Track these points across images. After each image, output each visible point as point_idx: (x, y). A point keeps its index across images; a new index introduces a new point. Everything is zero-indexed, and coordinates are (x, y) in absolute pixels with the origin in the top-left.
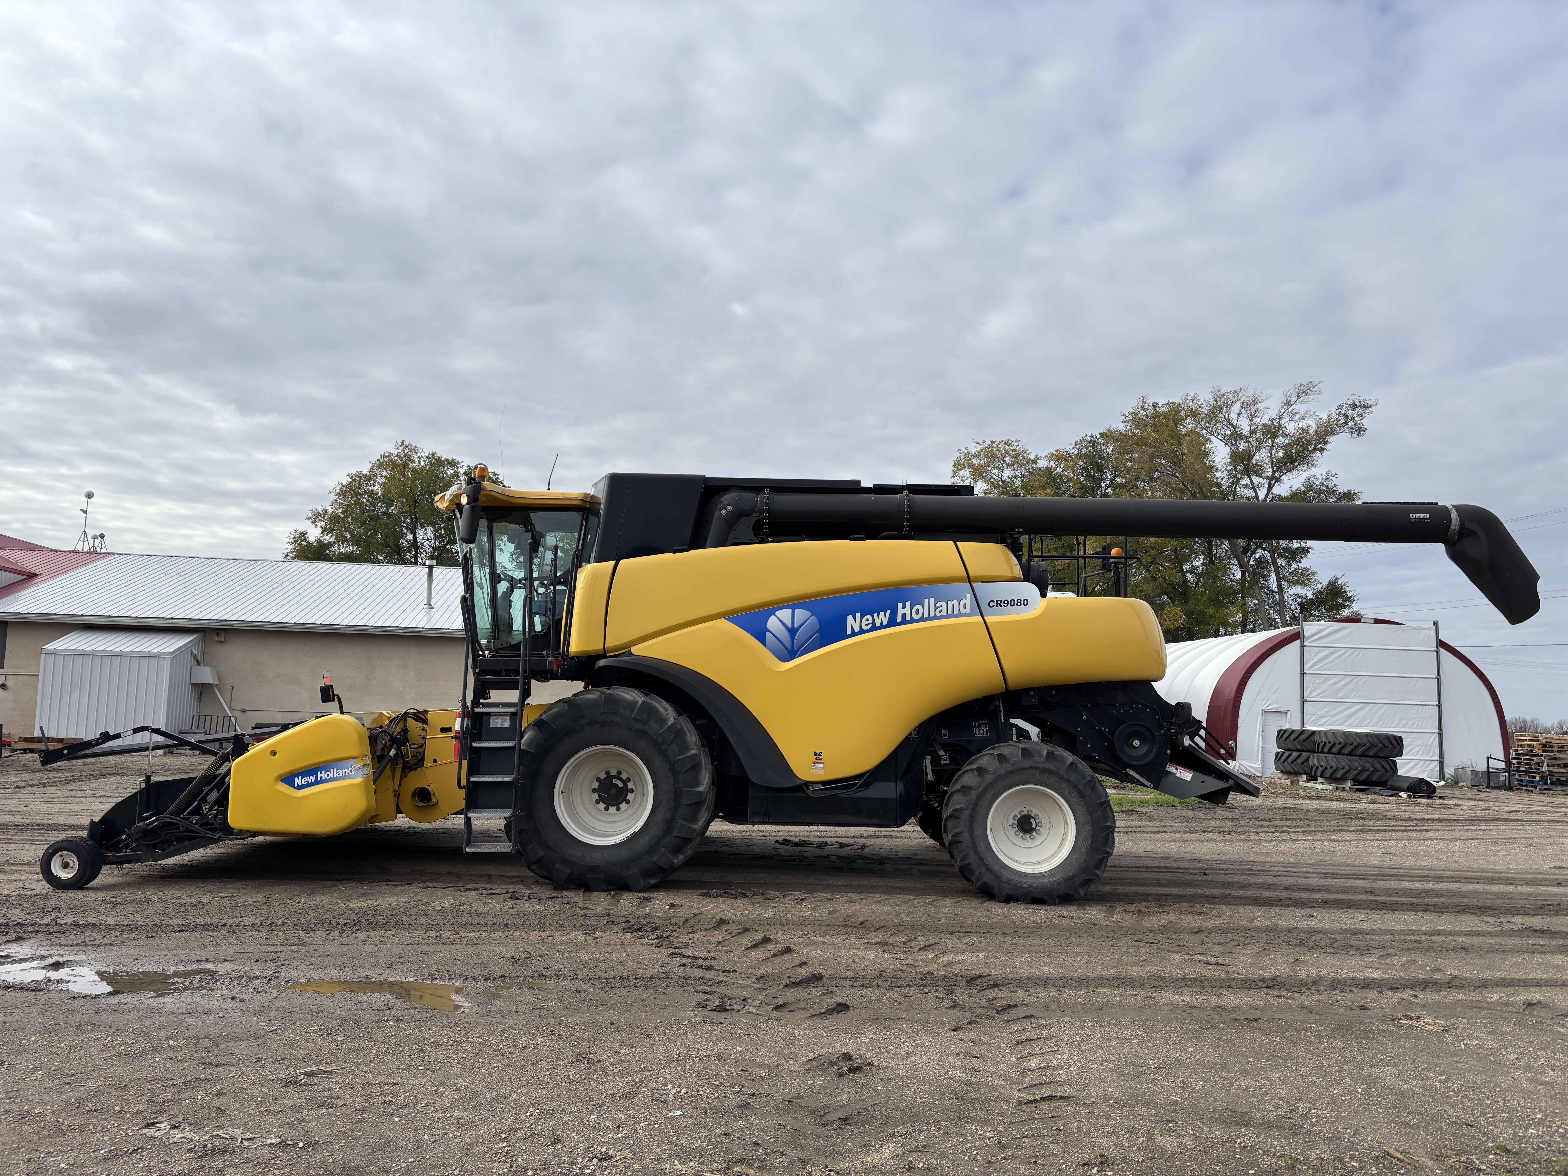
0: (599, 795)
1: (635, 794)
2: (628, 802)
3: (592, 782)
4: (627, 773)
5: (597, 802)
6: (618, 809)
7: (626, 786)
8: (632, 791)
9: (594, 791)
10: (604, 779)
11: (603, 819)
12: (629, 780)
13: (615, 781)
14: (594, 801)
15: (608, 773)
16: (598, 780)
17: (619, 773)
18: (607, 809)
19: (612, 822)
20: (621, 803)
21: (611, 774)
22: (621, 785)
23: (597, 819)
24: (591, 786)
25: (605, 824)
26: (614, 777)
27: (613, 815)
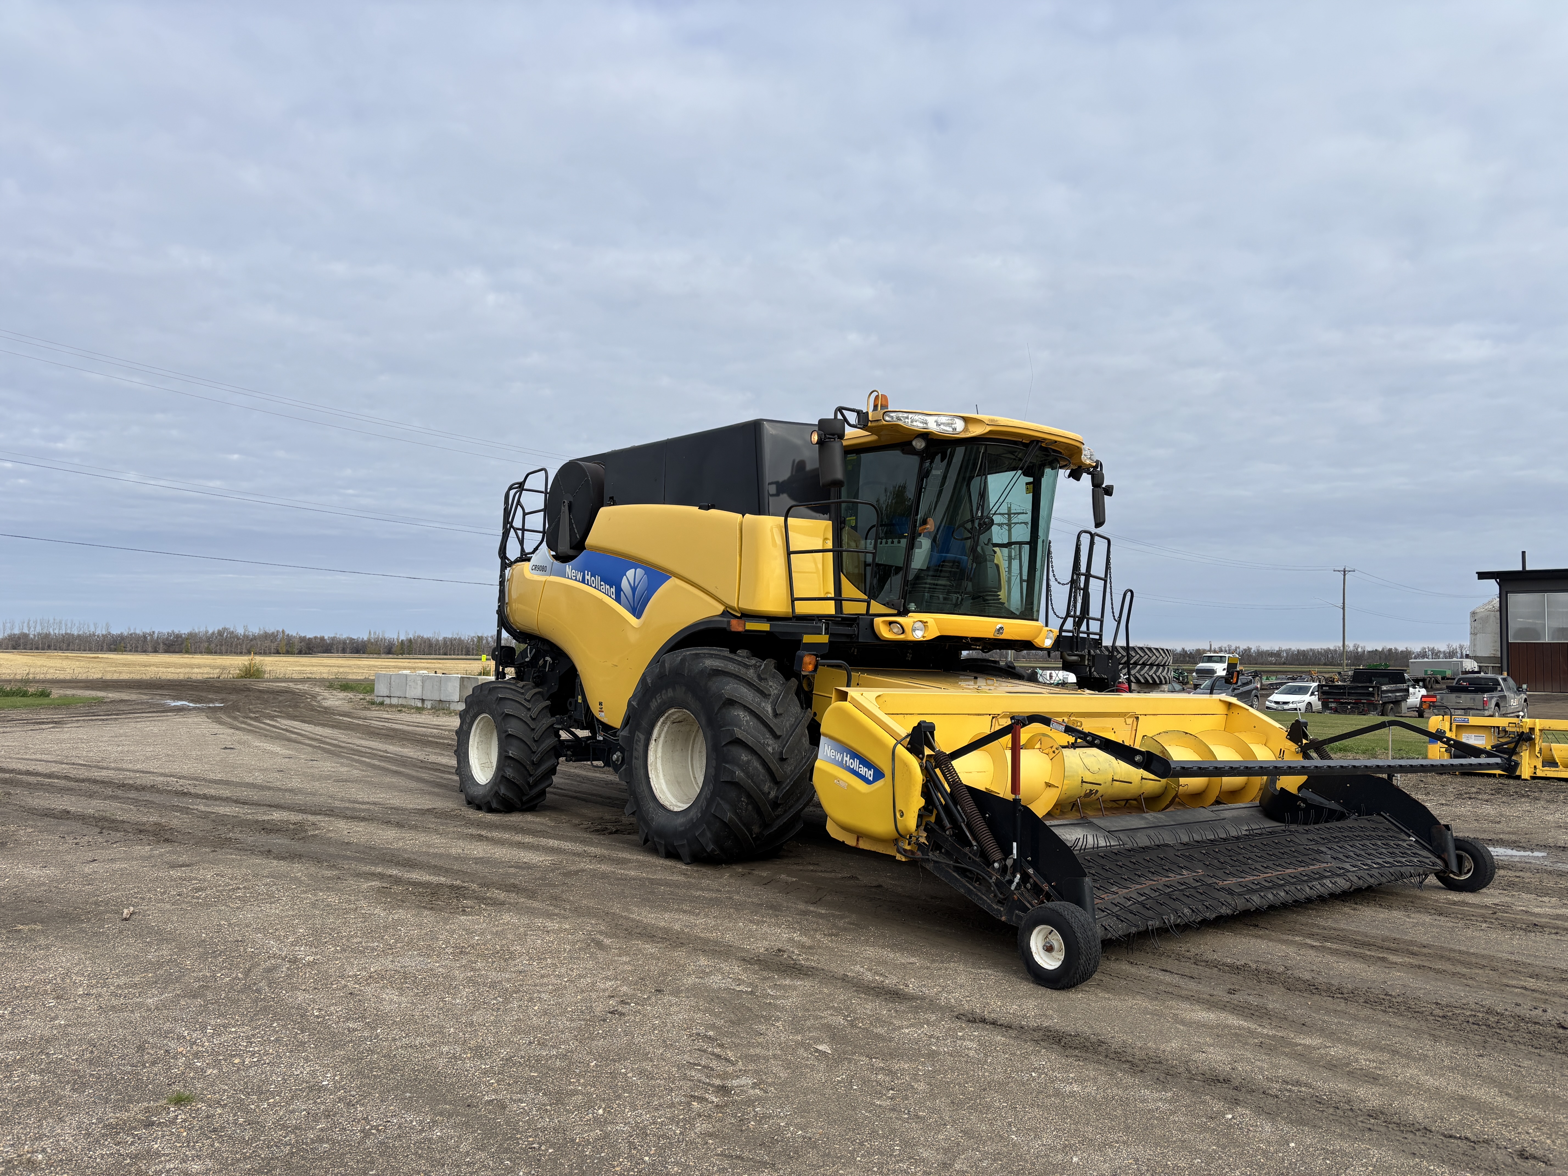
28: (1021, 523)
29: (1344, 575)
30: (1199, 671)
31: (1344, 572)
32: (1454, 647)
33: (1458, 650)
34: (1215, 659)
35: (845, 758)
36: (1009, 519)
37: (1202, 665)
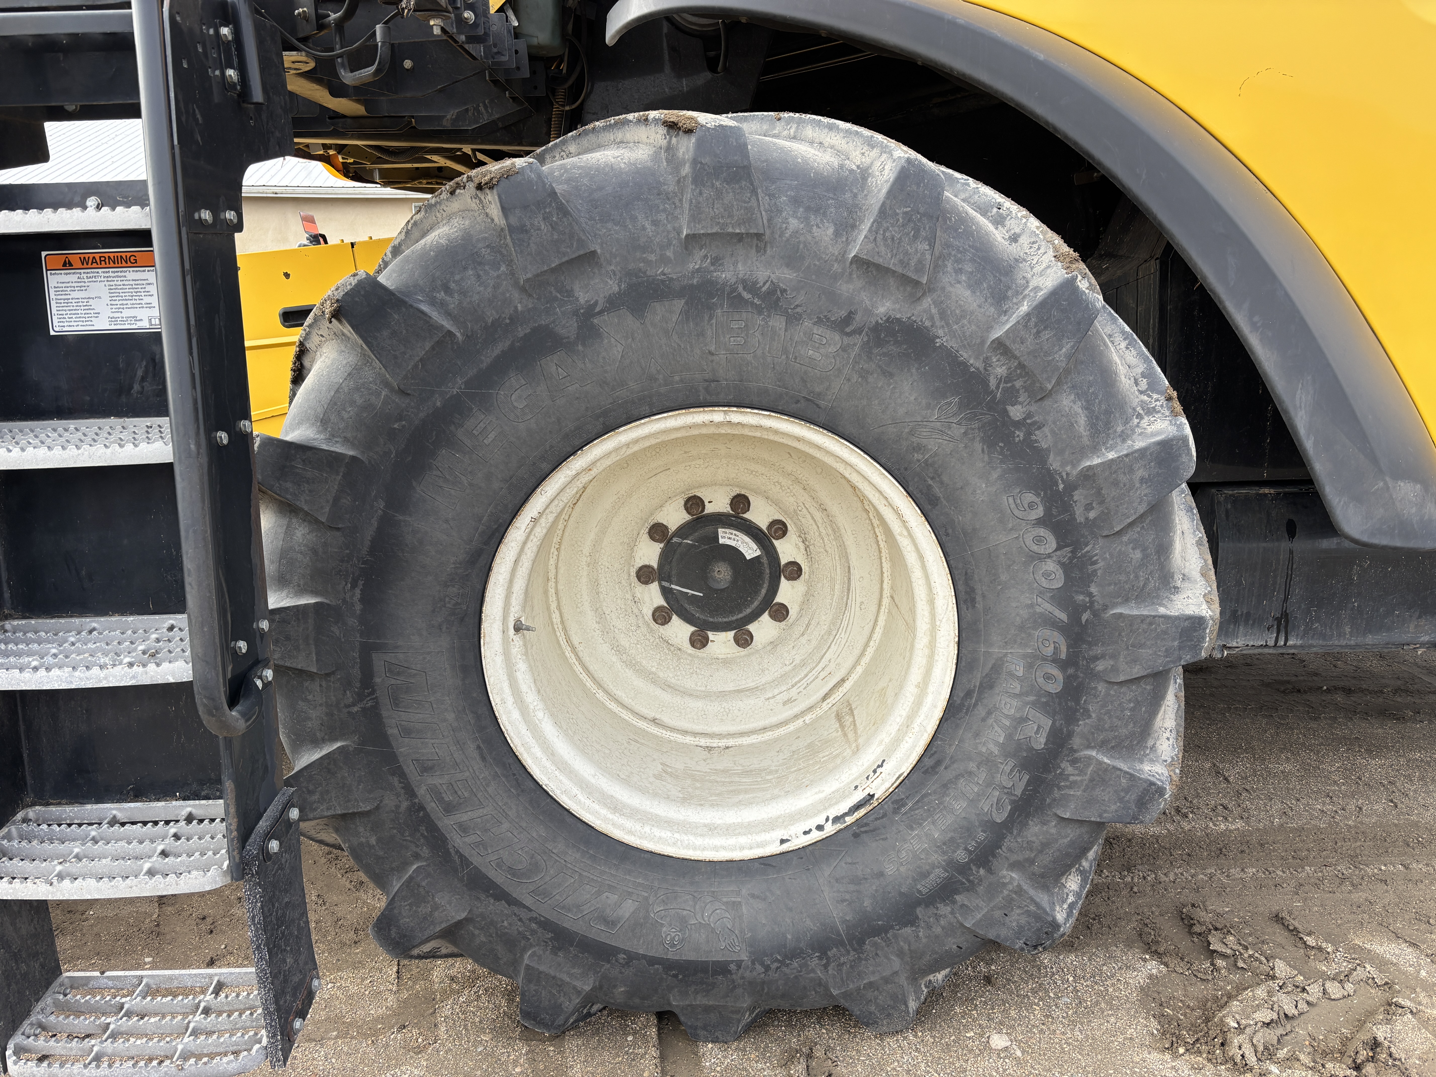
0: (666, 592)
1: (809, 584)
2: (780, 613)
3: (632, 547)
4: (777, 503)
5: (661, 617)
6: (744, 640)
7: (770, 552)
8: (795, 571)
9: (645, 575)
10: (684, 530)
11: (689, 683)
12: (780, 528)
13: (727, 537)
14: (648, 612)
15: (694, 503)
16: (657, 531)
17: (741, 502)
18: (699, 641)
19: (723, 695)
20: (755, 616)
21: (709, 509)
22: (750, 549)
23: (668, 687)
24: (631, 557)
25: (699, 704)
26: (720, 520)
27: (726, 662)
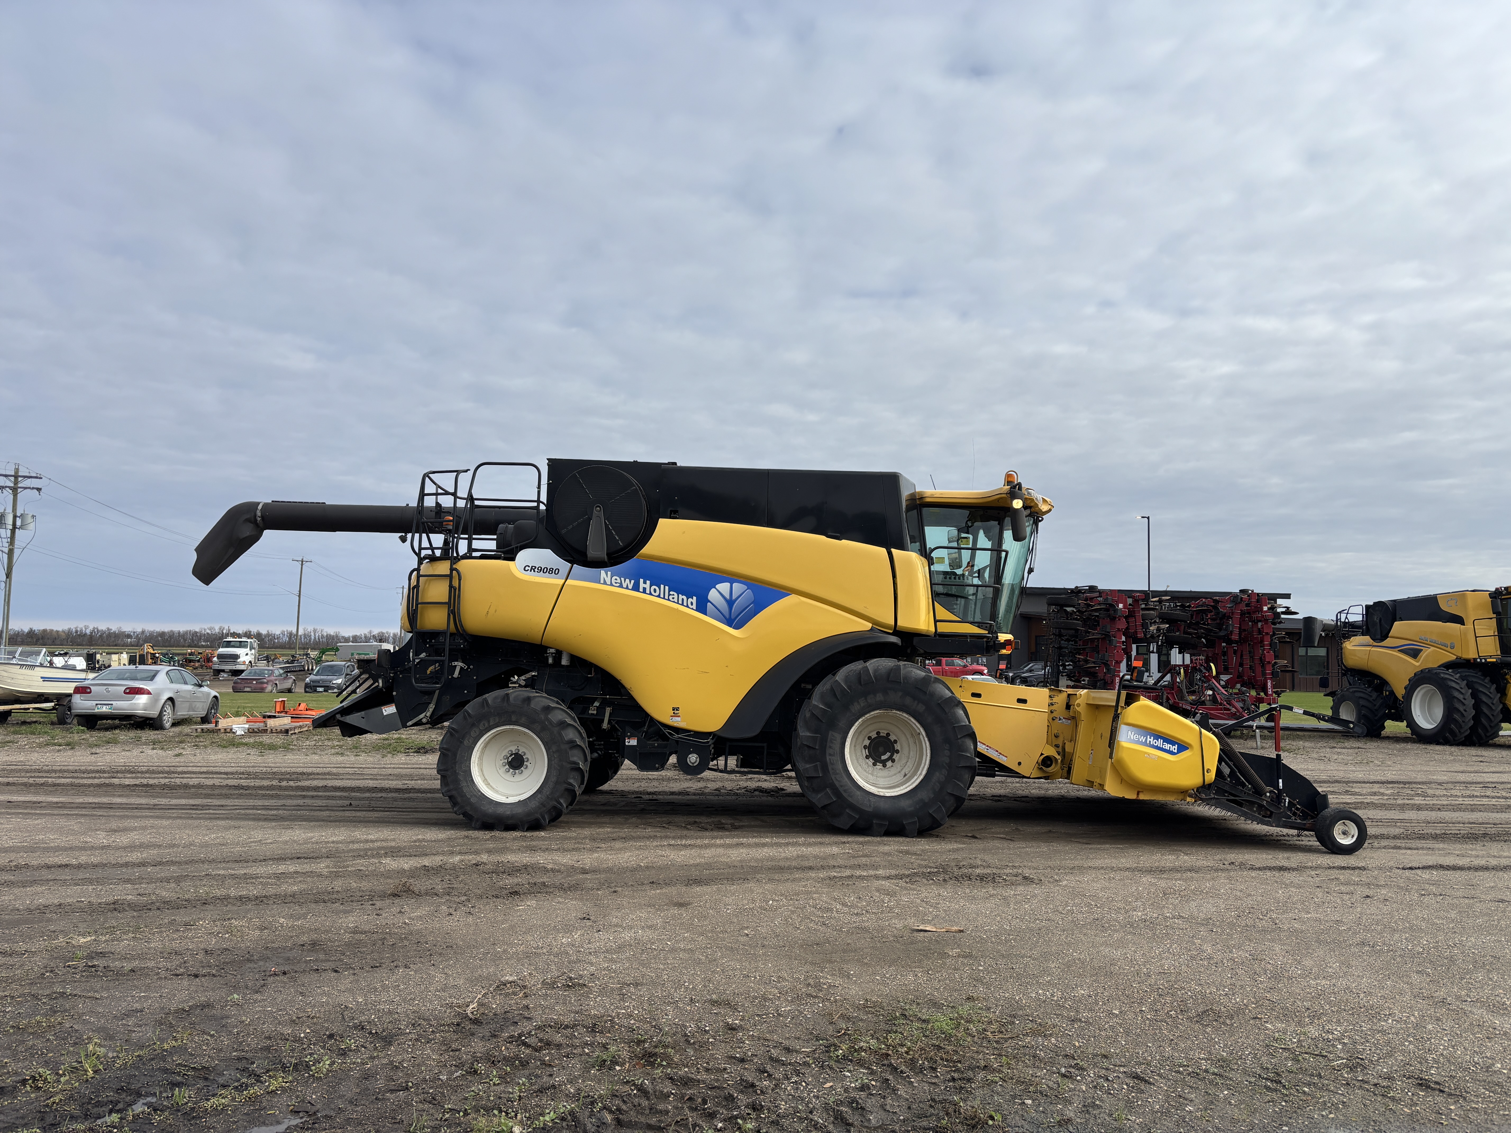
28: (33, 488)
29: (302, 565)
30: (220, 656)
31: (302, 562)
32: (309, 630)
33: (312, 634)
34: (232, 644)
35: (1149, 739)
36: (16, 482)
37: (222, 650)
